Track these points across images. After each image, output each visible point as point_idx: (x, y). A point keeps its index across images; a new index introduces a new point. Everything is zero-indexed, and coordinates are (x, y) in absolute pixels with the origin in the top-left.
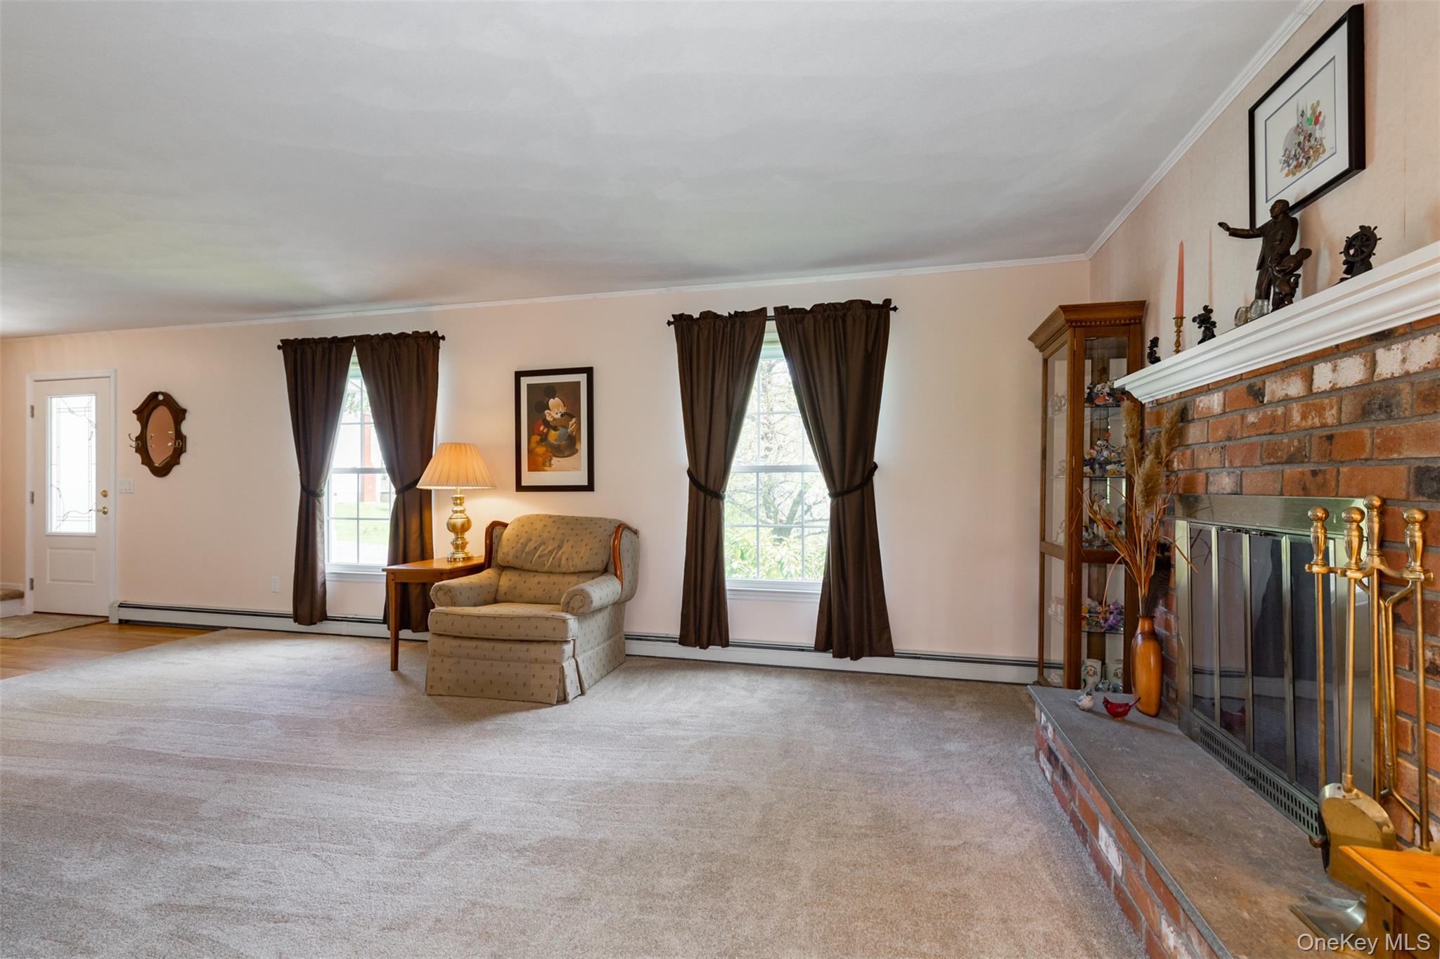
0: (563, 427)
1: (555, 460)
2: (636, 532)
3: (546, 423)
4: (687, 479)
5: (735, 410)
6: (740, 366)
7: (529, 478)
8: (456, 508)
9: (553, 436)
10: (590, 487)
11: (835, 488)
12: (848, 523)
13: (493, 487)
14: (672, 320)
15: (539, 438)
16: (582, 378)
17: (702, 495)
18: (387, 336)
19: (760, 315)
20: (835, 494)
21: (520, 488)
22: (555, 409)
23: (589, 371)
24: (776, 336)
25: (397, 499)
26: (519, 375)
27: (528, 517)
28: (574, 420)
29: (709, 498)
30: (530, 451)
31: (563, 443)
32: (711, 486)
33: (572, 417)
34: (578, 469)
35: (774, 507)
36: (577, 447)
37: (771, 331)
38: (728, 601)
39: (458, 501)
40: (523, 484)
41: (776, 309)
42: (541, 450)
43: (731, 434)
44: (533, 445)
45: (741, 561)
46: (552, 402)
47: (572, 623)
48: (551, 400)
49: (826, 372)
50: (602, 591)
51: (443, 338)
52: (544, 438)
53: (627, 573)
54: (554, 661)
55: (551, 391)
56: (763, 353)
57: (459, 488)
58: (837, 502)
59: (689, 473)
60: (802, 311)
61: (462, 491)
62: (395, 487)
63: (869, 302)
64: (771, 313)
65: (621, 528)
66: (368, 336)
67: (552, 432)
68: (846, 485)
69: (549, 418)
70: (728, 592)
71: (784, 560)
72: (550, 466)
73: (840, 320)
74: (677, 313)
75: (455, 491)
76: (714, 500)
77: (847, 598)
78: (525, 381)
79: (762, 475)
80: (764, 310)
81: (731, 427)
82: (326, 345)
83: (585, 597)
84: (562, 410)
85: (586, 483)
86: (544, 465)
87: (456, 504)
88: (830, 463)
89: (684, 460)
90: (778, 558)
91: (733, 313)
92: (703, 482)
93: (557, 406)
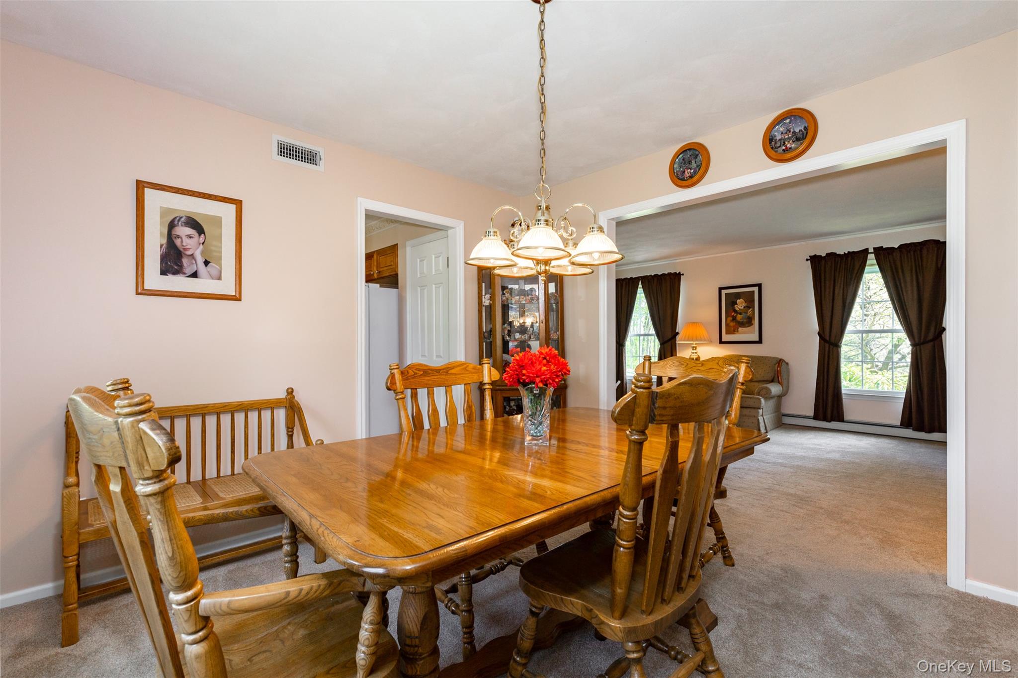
0: (745, 313)
1: (740, 329)
2: (787, 364)
3: (735, 311)
4: (818, 337)
5: (848, 301)
6: (851, 279)
7: (725, 338)
8: (693, 351)
9: (739, 317)
10: (760, 341)
11: (915, 341)
12: (924, 359)
13: (710, 342)
14: (809, 258)
15: (731, 318)
16: (756, 289)
17: (827, 345)
18: (656, 275)
19: (866, 251)
20: (914, 345)
21: (721, 342)
22: (740, 304)
23: (759, 286)
24: (875, 262)
25: (660, 348)
26: (720, 289)
27: (729, 356)
28: (751, 309)
29: (831, 346)
30: (727, 325)
31: (745, 321)
32: (833, 340)
33: (750, 308)
34: (753, 332)
35: (871, 356)
36: (753, 322)
37: (871, 259)
38: (844, 400)
39: (694, 348)
40: (723, 340)
41: (874, 248)
42: (732, 324)
43: (845, 314)
44: (728, 322)
45: (848, 382)
46: (738, 301)
47: (763, 400)
48: (738, 300)
49: (908, 279)
50: (775, 389)
51: (683, 275)
52: (734, 319)
53: (785, 382)
54: (754, 416)
55: (738, 296)
56: (866, 271)
57: (694, 342)
58: (916, 349)
59: (819, 334)
60: (893, 248)
61: (696, 344)
62: (659, 340)
63: (939, 241)
64: (871, 250)
65: (780, 362)
66: (647, 276)
67: (739, 316)
68: (922, 338)
69: (737, 309)
70: (843, 395)
71: (880, 382)
72: (738, 331)
73: (919, 252)
74: (813, 254)
75: (693, 344)
76: (834, 348)
77: (922, 399)
78: (724, 292)
79: (864, 335)
80: (867, 249)
81: (846, 310)
82: (627, 281)
83: (769, 391)
84: (744, 304)
85: (758, 340)
86: (734, 331)
87: (693, 350)
88: (912, 328)
89: (816, 327)
90: (875, 381)
91: (846, 252)
92: (828, 339)
93: (742, 303)
